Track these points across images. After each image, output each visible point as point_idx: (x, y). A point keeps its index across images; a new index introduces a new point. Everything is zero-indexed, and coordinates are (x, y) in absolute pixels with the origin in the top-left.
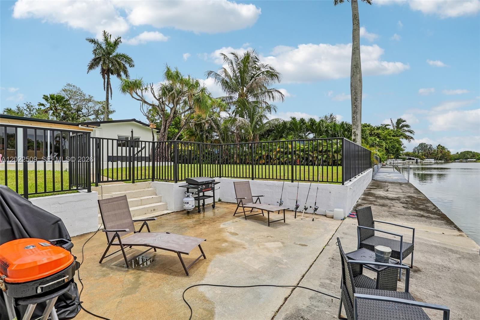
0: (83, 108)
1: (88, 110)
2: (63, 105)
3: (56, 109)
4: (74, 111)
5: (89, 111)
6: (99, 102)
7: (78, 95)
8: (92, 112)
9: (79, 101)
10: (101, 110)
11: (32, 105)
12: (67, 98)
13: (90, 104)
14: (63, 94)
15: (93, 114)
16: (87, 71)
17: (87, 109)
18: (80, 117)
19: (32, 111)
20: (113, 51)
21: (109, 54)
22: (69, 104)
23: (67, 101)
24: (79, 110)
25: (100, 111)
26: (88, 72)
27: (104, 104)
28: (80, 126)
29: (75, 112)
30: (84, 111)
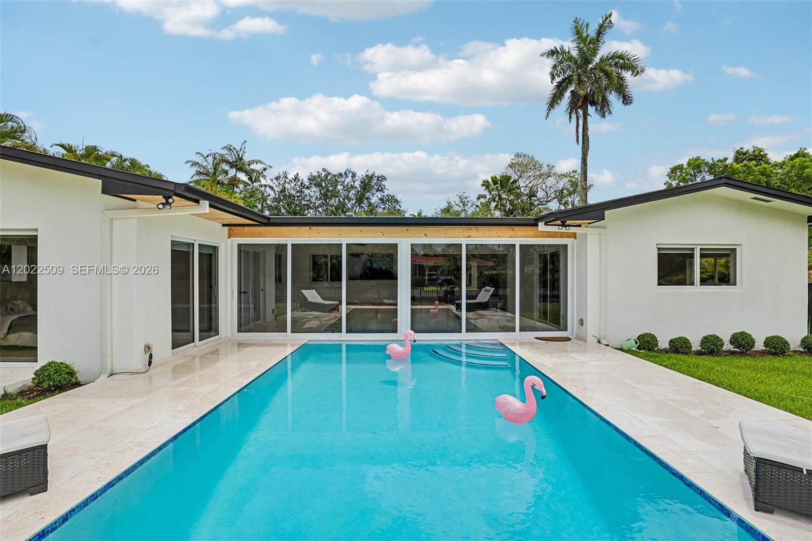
0: (539, 190)
1: (547, 193)
2: (509, 191)
3: (500, 198)
4: (525, 198)
5: (547, 195)
6: (564, 175)
7: (531, 168)
8: (553, 195)
9: (532, 178)
10: (568, 189)
11: (466, 195)
12: (514, 177)
13: (551, 181)
14: (510, 172)
15: (554, 198)
16: (546, 113)
17: (544, 190)
18: (534, 205)
19: (466, 205)
20: (595, 52)
21: (587, 61)
22: (519, 188)
23: (515, 182)
24: (532, 194)
25: (565, 191)
26: (548, 115)
27: (572, 177)
28: (542, 226)
29: (527, 199)
30: (540, 194)
